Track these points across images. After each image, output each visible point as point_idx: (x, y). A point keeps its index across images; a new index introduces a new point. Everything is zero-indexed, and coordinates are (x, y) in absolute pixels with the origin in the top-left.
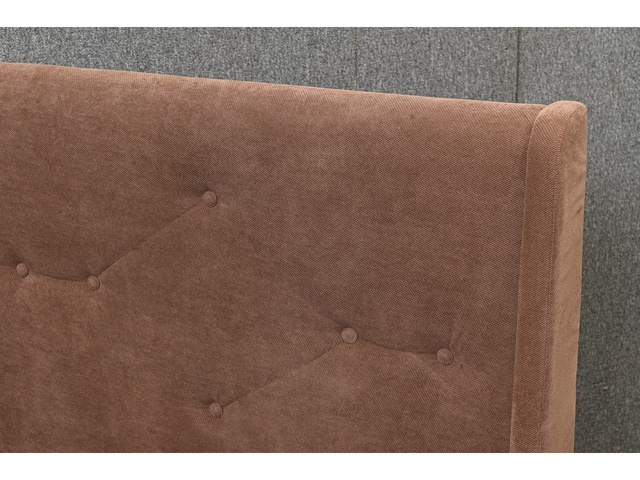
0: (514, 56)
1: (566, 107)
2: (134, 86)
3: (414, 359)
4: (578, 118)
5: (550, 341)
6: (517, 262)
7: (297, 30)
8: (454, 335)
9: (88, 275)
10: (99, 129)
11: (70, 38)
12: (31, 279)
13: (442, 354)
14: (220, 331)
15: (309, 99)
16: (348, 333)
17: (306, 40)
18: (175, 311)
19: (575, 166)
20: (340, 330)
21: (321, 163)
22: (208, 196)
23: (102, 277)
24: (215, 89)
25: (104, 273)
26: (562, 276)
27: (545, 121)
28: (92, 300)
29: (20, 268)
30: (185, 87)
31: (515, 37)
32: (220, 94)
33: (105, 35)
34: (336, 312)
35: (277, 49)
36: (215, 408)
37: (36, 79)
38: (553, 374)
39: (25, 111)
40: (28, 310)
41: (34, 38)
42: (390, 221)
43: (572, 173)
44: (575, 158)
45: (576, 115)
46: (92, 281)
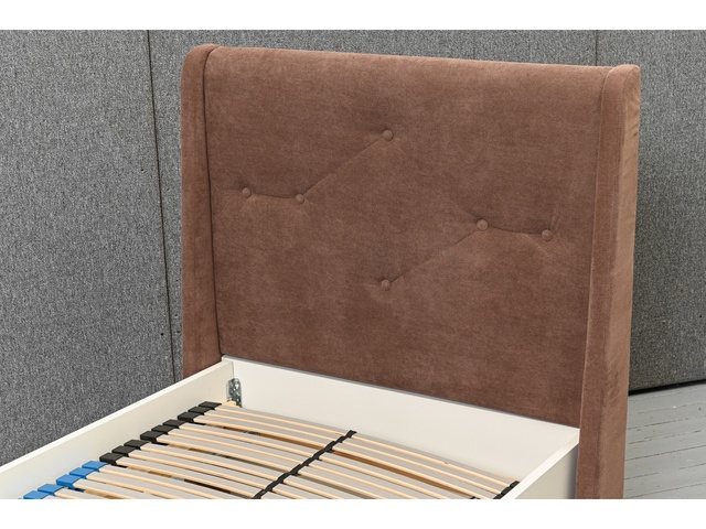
0: (593, 55)
1: (627, 67)
2: (336, 60)
3: (526, 238)
4: (634, 74)
5: (616, 216)
6: (596, 167)
7: (432, 32)
8: (554, 219)
9: (296, 193)
10: (312, 89)
11: (268, 36)
12: (253, 199)
13: (545, 233)
14: (392, 226)
15: (459, 65)
16: (482, 223)
17: (437, 40)
18: (361, 215)
19: (633, 104)
20: (476, 222)
21: (467, 107)
22: (387, 134)
23: (307, 194)
24: (394, 61)
25: (309, 191)
26: (624, 174)
27: (613, 75)
28: (299, 211)
29: (246, 191)
30: (373, 60)
31: (594, 41)
32: (398, 64)
33: (292, 34)
34: (474, 208)
35: (416, 46)
36: (385, 283)
37: (265, 57)
38: (618, 238)
39: (257, 78)
40: (251, 221)
41: (243, 35)
42: (513, 144)
43: (631, 108)
44: (632, 99)
45: (633, 71)
46: (299, 197)
